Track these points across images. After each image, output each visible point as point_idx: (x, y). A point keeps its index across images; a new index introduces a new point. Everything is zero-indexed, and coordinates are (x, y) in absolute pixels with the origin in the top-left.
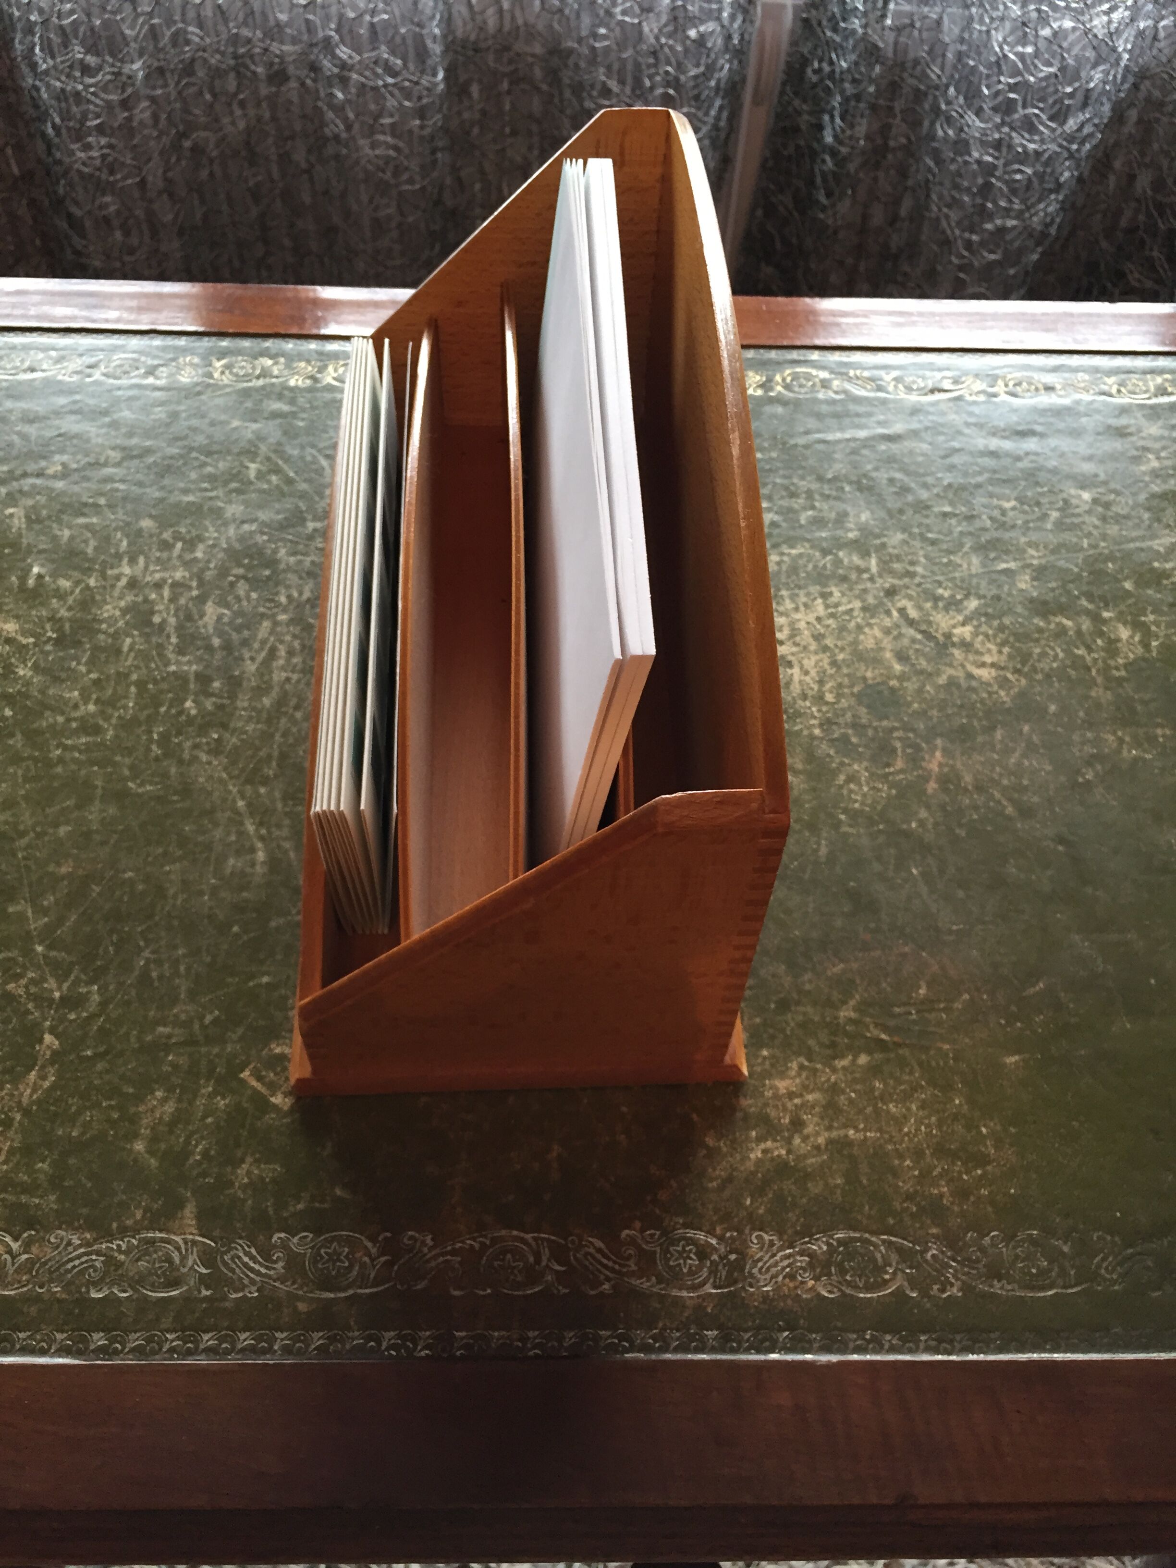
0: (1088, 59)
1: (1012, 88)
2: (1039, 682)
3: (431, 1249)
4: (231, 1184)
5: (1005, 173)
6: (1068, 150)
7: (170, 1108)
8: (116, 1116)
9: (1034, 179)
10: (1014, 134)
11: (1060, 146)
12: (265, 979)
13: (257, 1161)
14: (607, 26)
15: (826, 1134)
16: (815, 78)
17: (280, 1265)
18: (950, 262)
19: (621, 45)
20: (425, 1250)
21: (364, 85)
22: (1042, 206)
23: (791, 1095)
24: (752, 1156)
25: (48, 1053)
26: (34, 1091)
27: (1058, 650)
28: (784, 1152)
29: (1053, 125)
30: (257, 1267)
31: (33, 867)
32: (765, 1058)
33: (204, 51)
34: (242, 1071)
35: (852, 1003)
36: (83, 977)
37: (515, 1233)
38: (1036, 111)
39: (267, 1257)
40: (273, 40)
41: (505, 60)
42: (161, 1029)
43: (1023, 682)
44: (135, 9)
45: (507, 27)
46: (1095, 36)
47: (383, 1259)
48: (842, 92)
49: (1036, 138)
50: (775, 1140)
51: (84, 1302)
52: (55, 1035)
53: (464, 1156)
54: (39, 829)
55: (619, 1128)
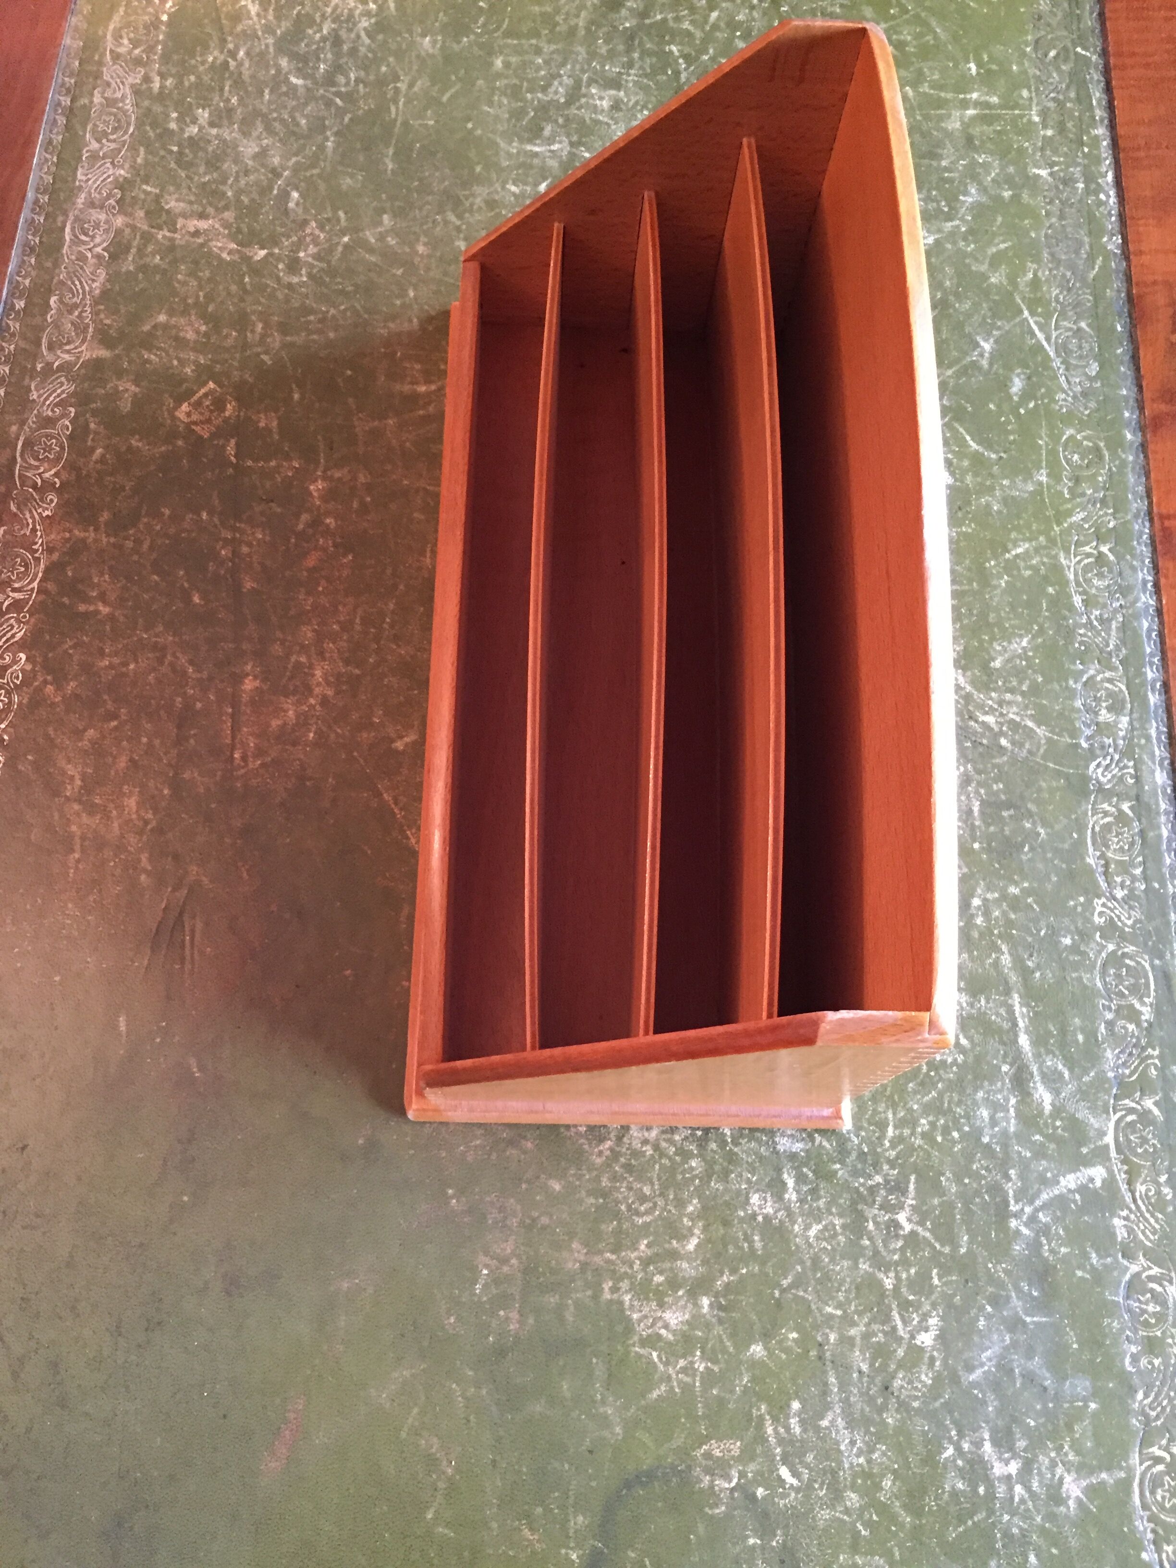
2: (598, 1179)
3: (40, 514)
4: (119, 379)
7: (190, 335)
8: (190, 301)
12: (296, 396)
13: (135, 394)
15: (79, 833)
17: (50, 413)
20: (40, 510)
23: (120, 808)
24: (70, 766)
25: (251, 254)
26: (220, 248)
27: (648, 1219)
28: (68, 794)
30: (51, 399)
31: (425, 227)
32: (162, 791)
34: (215, 383)
36: (315, 271)
37: (40, 575)
39: (57, 405)
42: (260, 326)
43: (599, 1161)
47: (39, 481)
50: (81, 787)
51: (50, 292)
52: (266, 256)
53: (112, 540)
54: (464, 227)
55: (116, 660)
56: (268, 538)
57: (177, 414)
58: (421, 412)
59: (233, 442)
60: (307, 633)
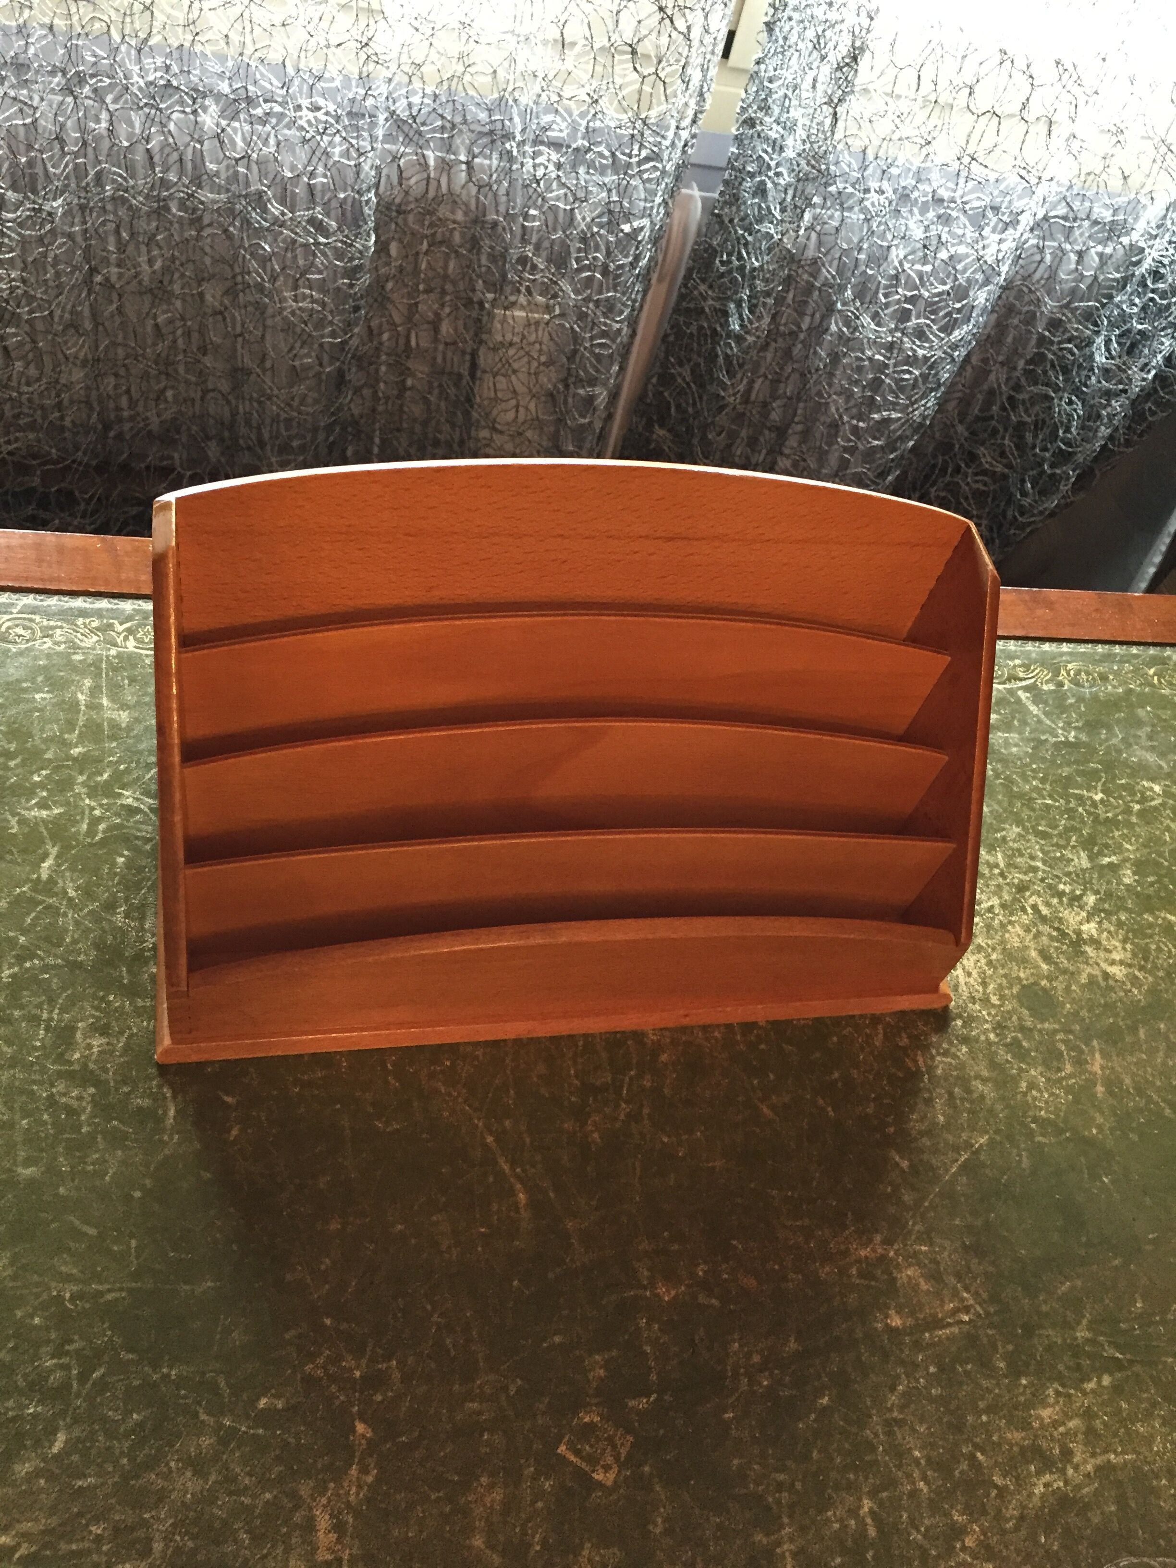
0: (977, 281)
1: (908, 300)
2: (1162, 978)
5: (894, 372)
6: (952, 356)
7: (498, 1495)
8: (447, 1509)
9: (920, 379)
10: (905, 339)
11: (945, 352)
12: (557, 1339)
13: (595, 1546)
14: (540, 208)
15: (1093, 1461)
16: (723, 269)
18: (838, 443)
19: (549, 227)
21: (294, 242)
22: (923, 402)
23: (1055, 1424)
24: (1036, 1491)
25: (364, 1442)
26: (360, 1487)
28: (1061, 1484)
29: (942, 335)
32: (1025, 1387)
33: (126, 191)
34: (558, 1445)
35: (1085, 1322)
36: (380, 1351)
38: (928, 322)
40: (199, 186)
41: (427, 223)
42: (469, 1405)
43: (1150, 979)
44: (62, 149)
45: (432, 194)
46: (986, 262)
48: (752, 287)
49: (926, 345)
50: (1051, 1473)
52: (363, 1420)
53: (786, 1520)
54: (297, 1181)
55: (916, 1474)
56: (736, 1336)
57: (609, 1483)
58: (552, 1195)
59: (632, 1403)
60: (825, 1271)
